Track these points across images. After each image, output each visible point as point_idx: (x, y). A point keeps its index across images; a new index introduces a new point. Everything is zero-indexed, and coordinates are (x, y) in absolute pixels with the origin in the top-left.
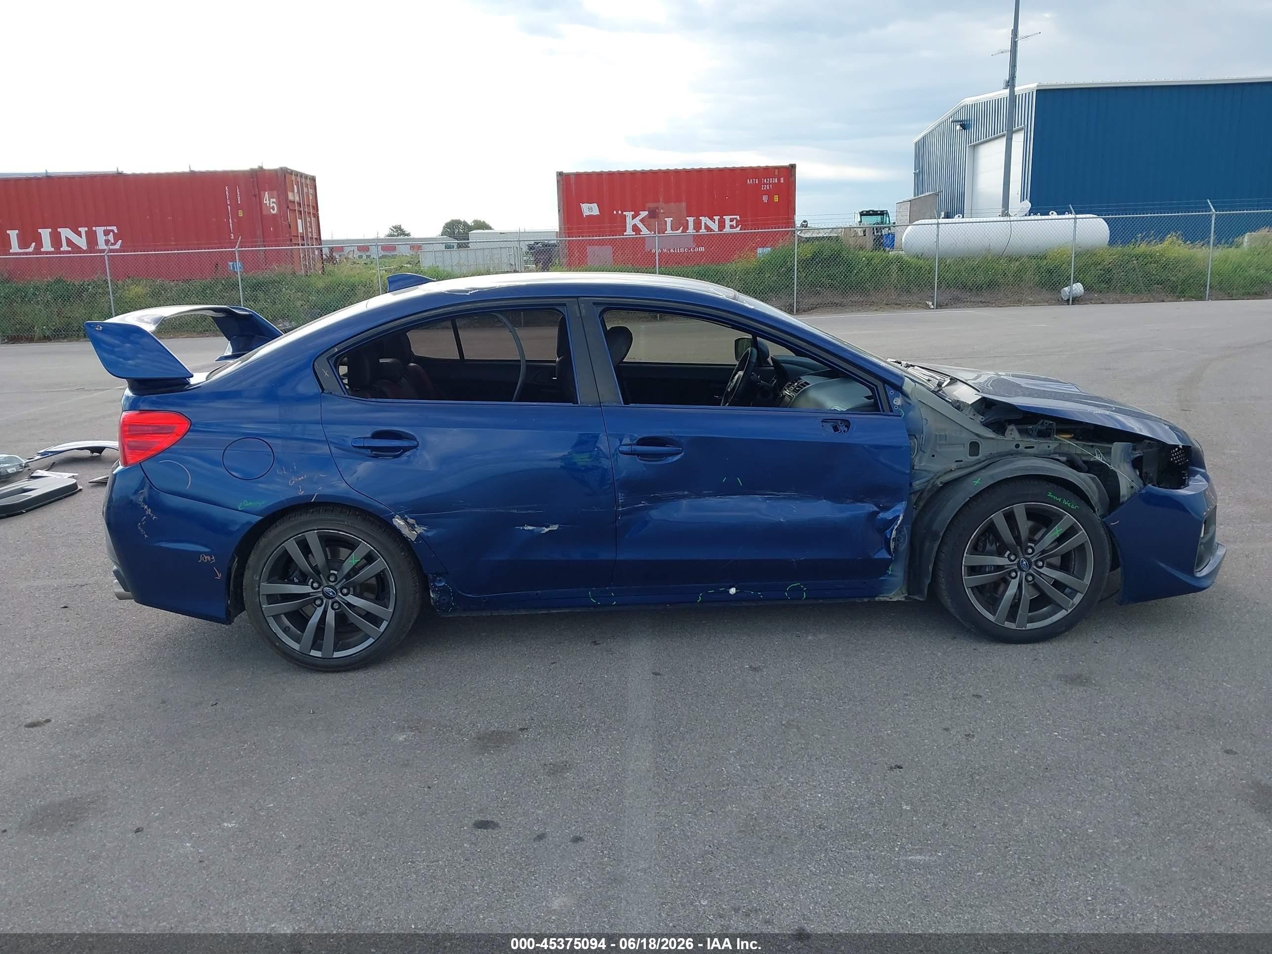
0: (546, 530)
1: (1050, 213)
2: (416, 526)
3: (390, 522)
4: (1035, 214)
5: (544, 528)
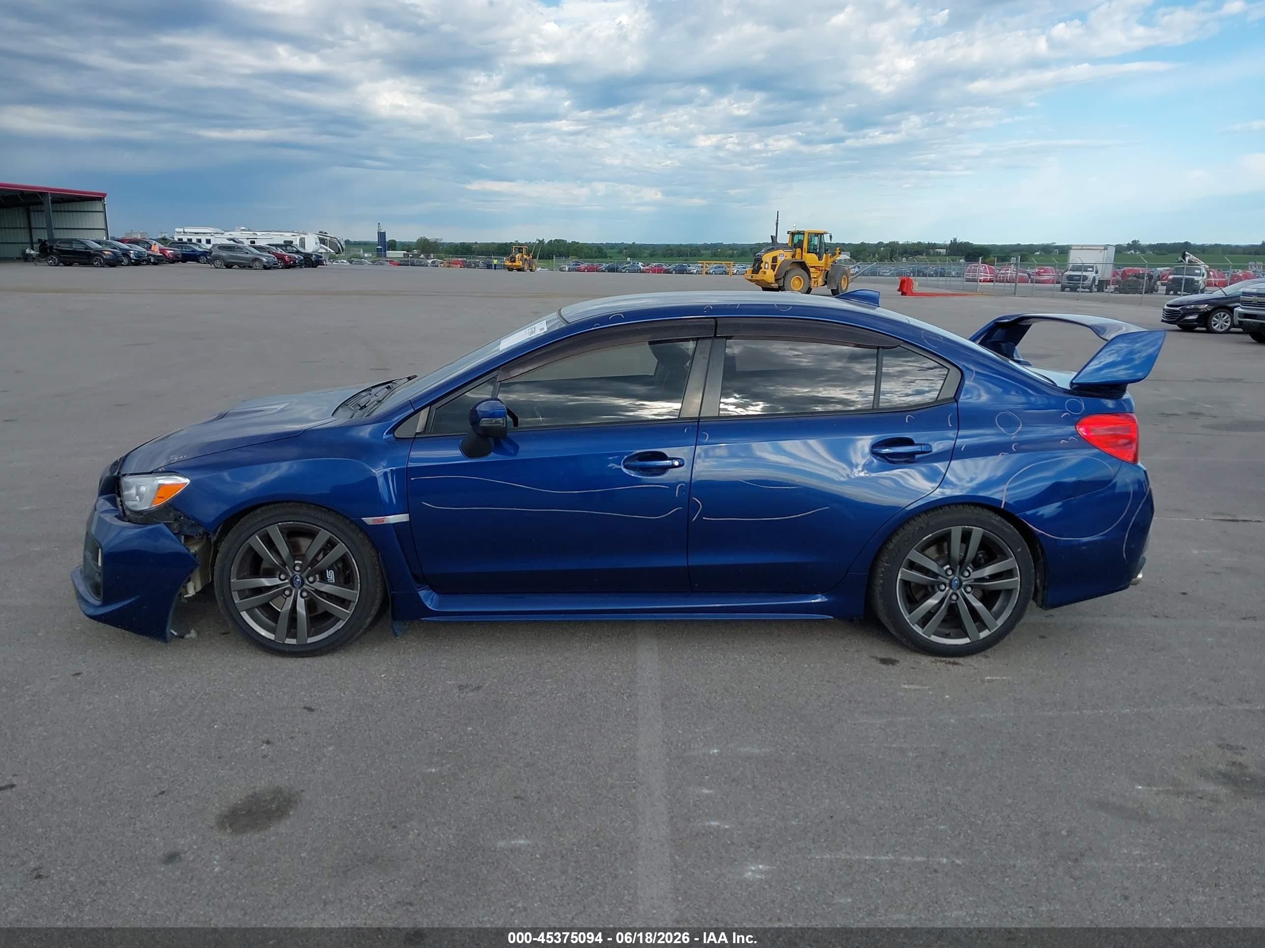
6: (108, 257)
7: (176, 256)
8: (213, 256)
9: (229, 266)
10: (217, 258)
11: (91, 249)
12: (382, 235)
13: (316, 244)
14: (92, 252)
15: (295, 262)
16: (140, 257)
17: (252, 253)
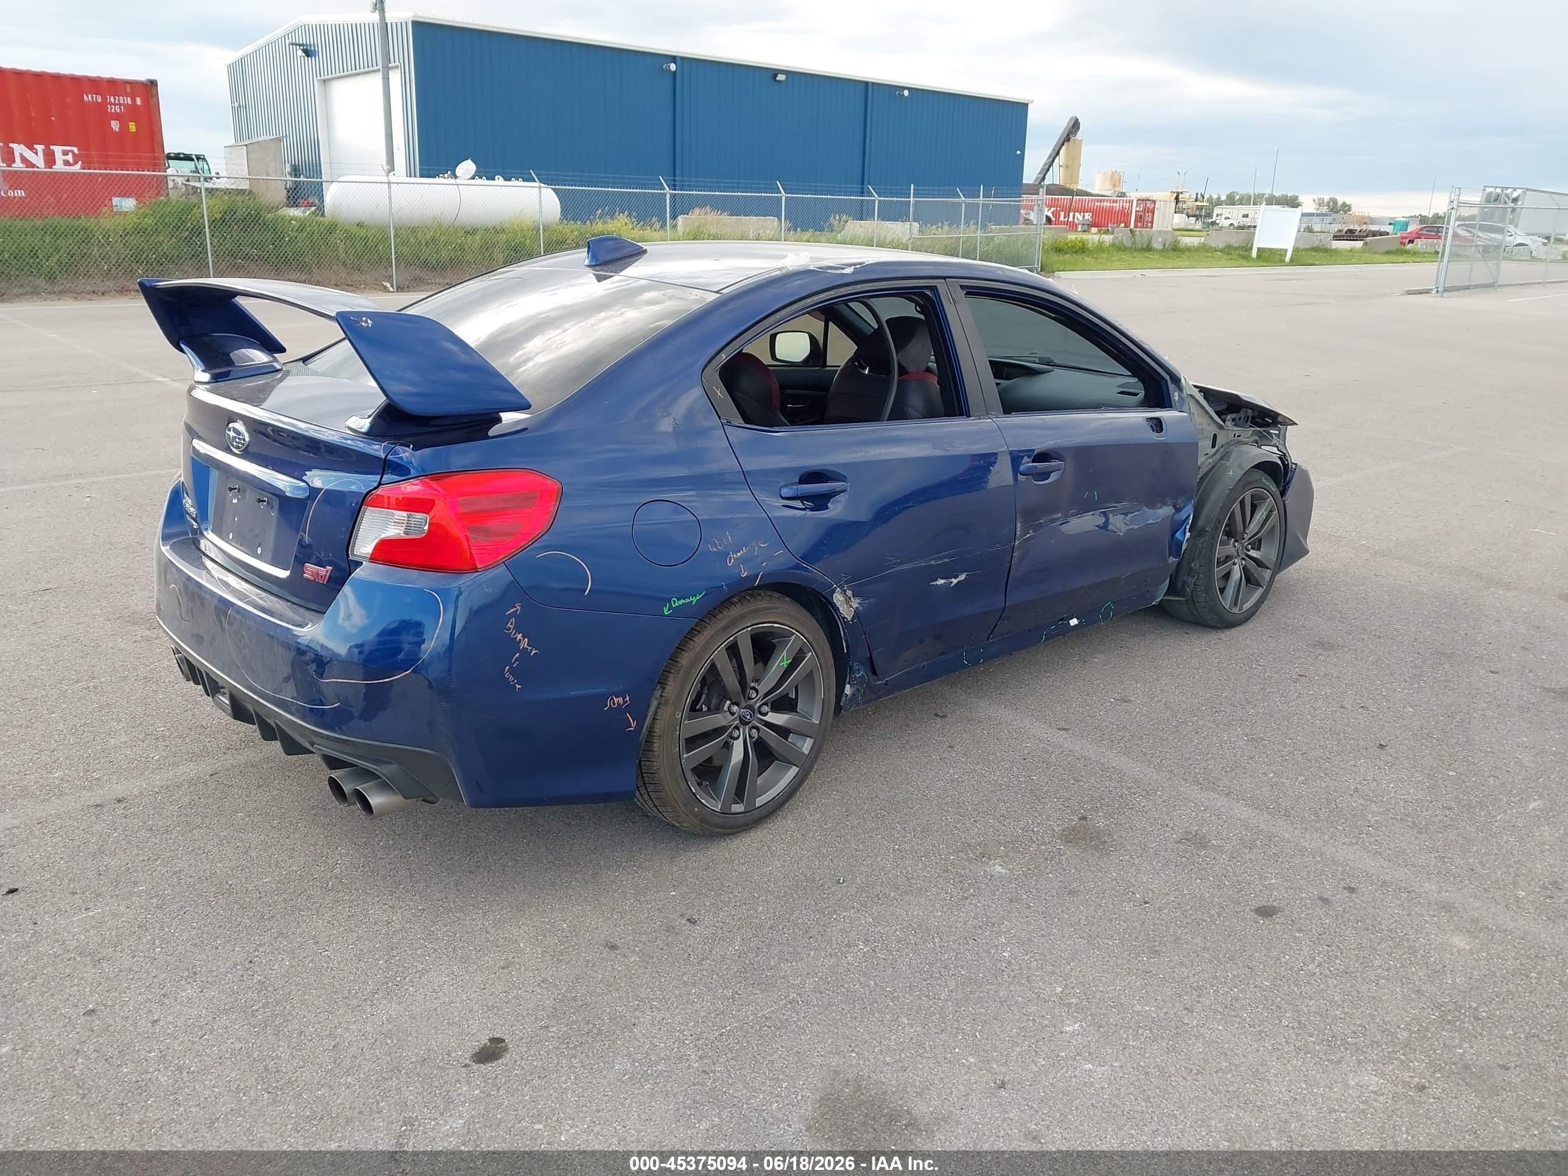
0: (955, 581)
1: (496, 177)
2: (852, 598)
3: (830, 598)
4: (481, 178)
5: (953, 580)
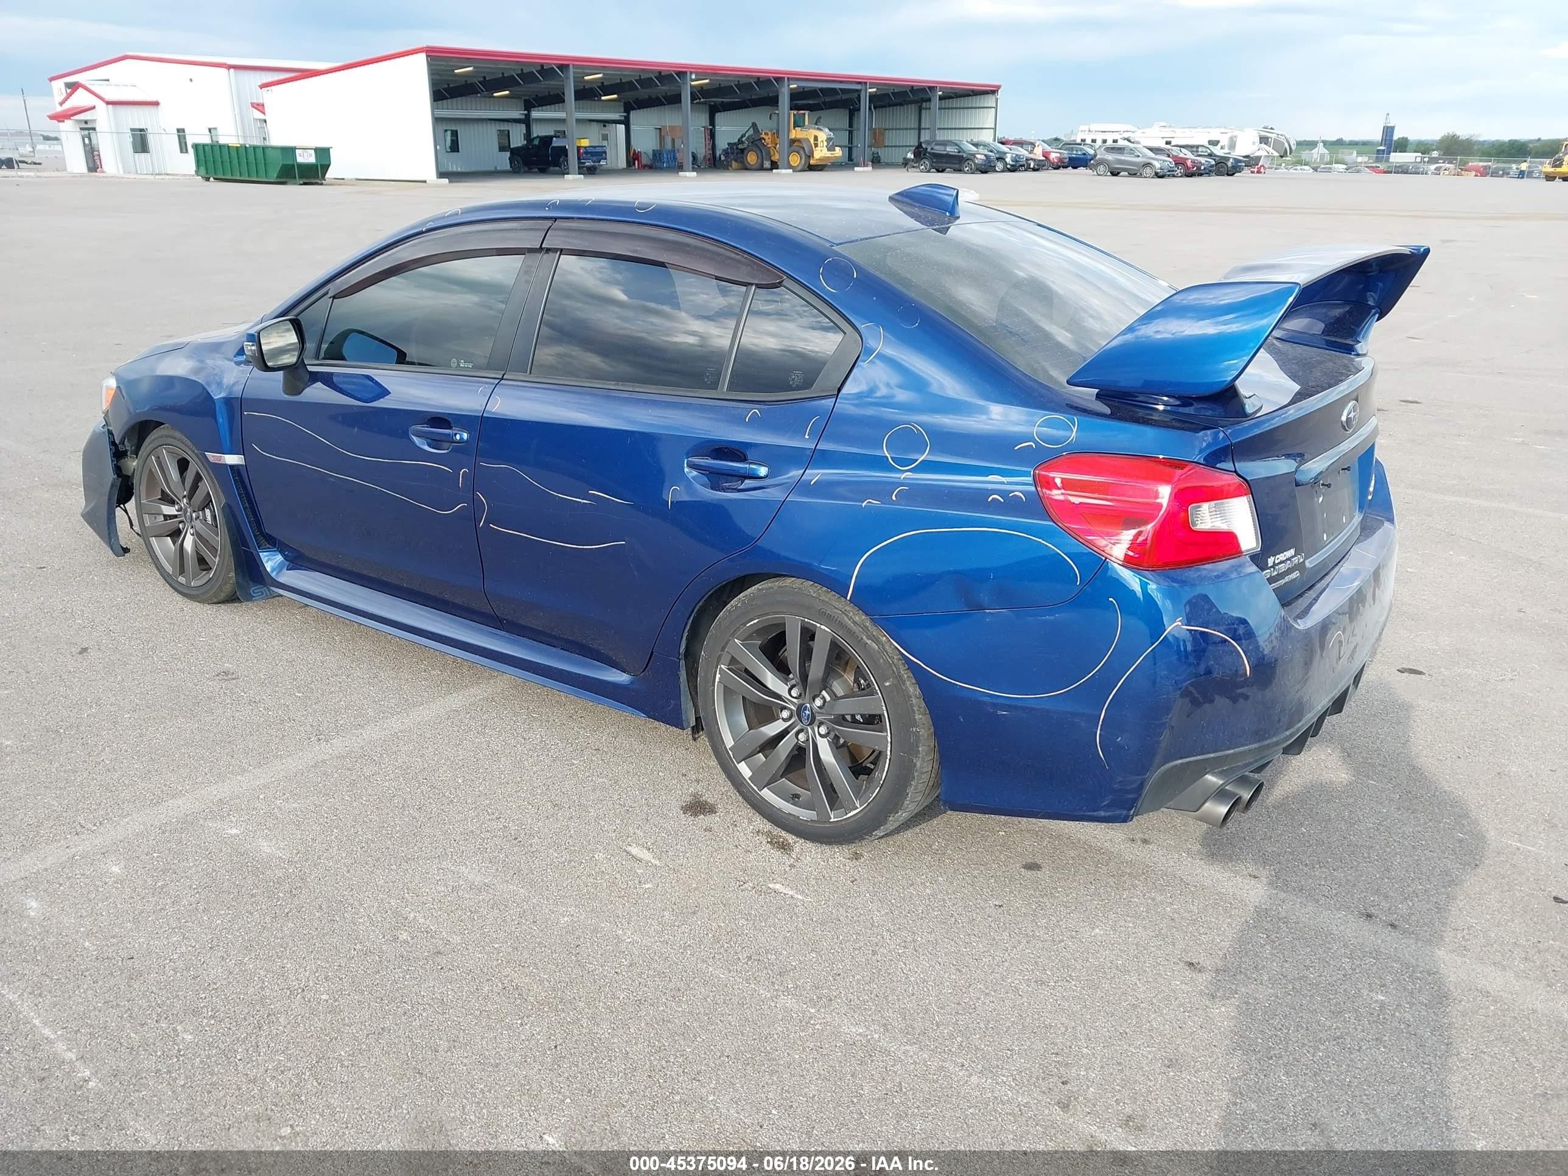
6: (980, 162)
7: (1060, 160)
8: (1097, 161)
9: (1115, 174)
10: (1102, 162)
11: (964, 152)
12: (1388, 131)
13: (1254, 143)
14: (965, 156)
15: (1199, 168)
16: (1017, 161)
17: (1144, 156)
